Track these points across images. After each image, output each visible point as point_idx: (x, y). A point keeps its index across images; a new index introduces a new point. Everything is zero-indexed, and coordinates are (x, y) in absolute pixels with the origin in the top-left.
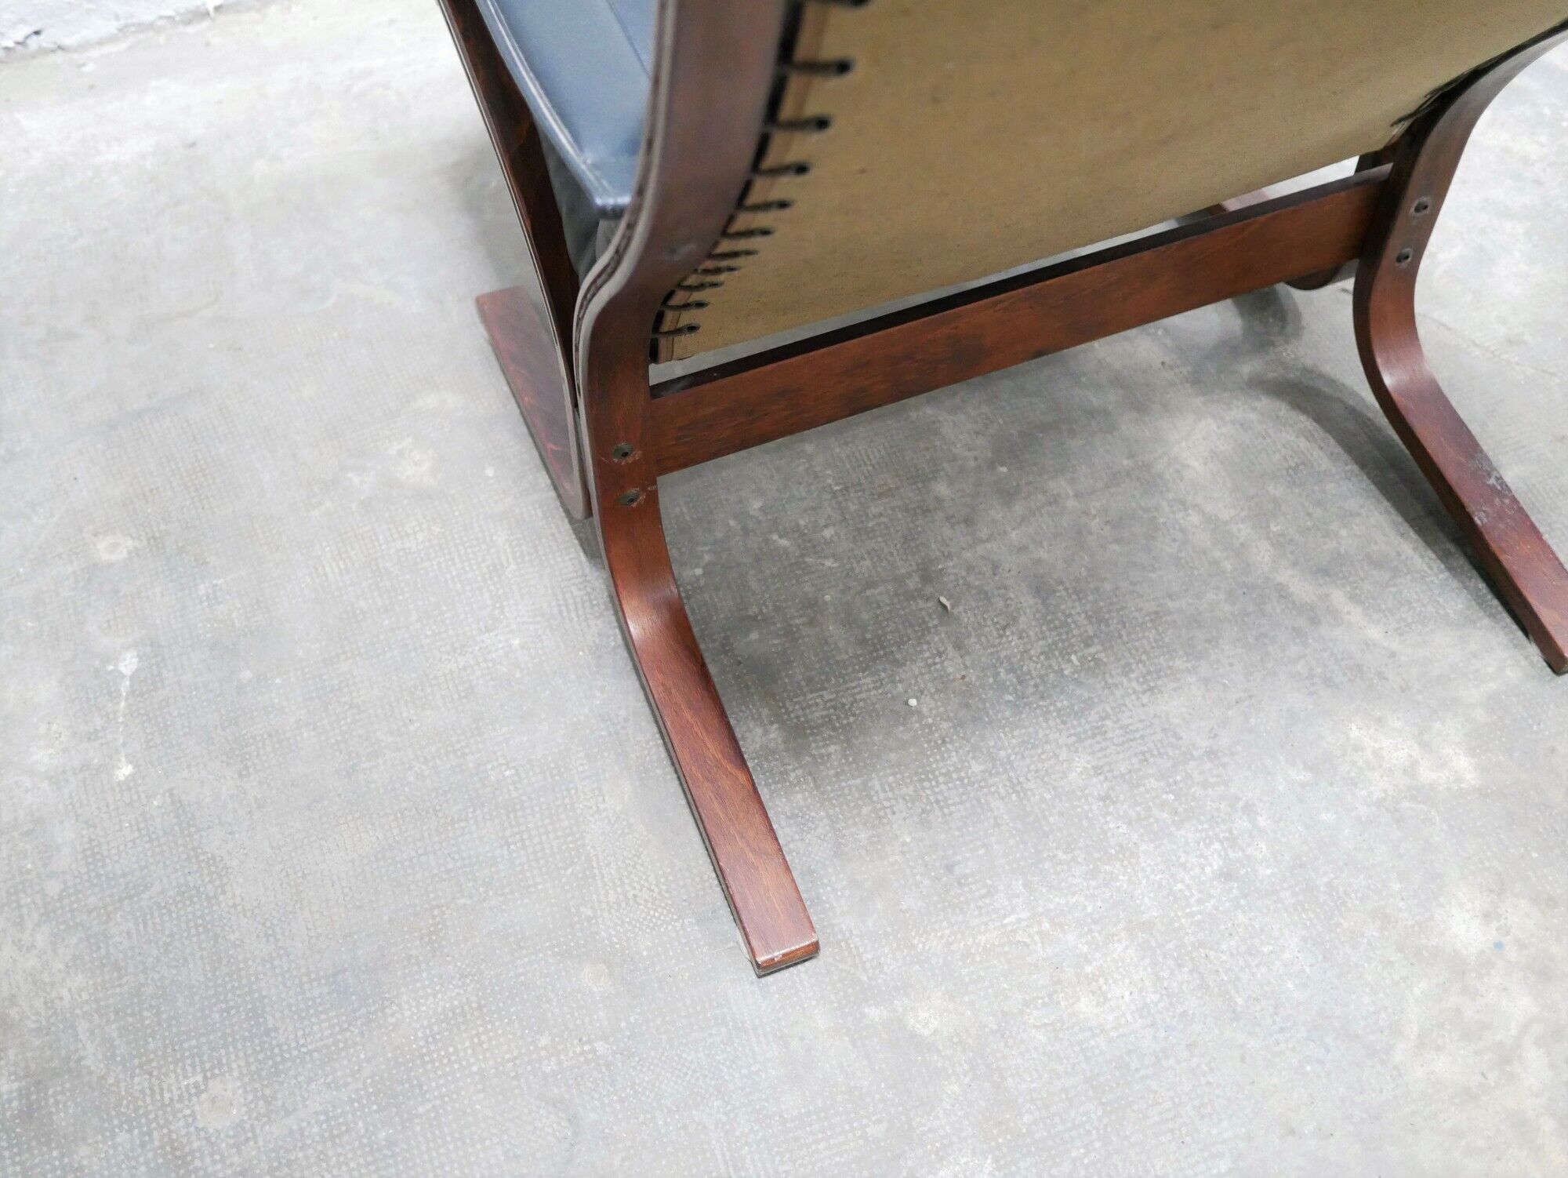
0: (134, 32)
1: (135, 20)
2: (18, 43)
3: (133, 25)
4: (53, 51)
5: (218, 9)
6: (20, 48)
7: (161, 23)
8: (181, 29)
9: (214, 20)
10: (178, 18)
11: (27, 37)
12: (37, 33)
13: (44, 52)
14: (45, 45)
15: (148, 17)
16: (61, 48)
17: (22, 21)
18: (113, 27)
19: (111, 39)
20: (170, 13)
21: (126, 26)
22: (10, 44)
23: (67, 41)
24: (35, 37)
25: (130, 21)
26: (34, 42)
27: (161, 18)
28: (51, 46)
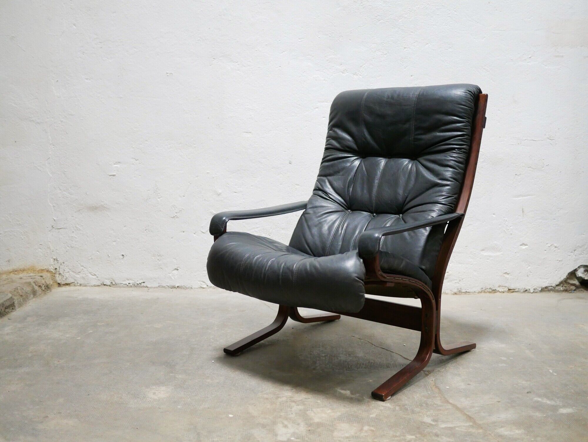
0: (161, 287)
1: (162, 285)
2: (140, 283)
3: (161, 286)
4: (145, 287)
5: (178, 287)
6: (140, 284)
7: (166, 287)
8: (170, 289)
9: (176, 288)
10: (170, 287)
11: (142, 283)
12: (144, 282)
13: (144, 287)
14: (144, 285)
15: (164, 285)
16: (147, 287)
17: (142, 279)
18: (157, 285)
19: (157, 288)
20: (169, 285)
21: (160, 286)
22: (138, 283)
23: (148, 286)
24: (143, 283)
25: (161, 285)
26: (143, 284)
27: (167, 286)
28: (145, 286)
